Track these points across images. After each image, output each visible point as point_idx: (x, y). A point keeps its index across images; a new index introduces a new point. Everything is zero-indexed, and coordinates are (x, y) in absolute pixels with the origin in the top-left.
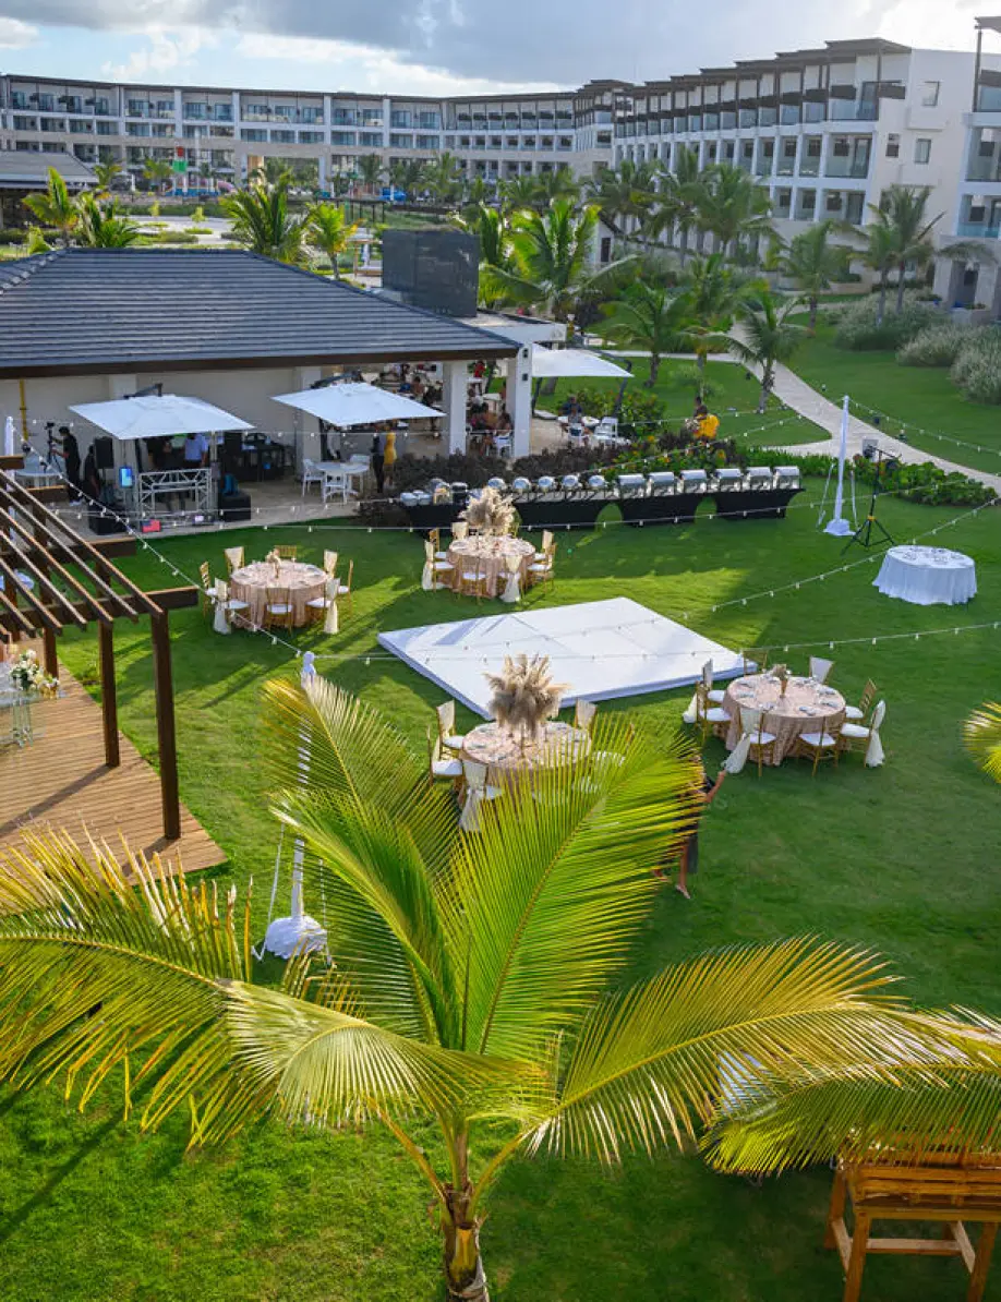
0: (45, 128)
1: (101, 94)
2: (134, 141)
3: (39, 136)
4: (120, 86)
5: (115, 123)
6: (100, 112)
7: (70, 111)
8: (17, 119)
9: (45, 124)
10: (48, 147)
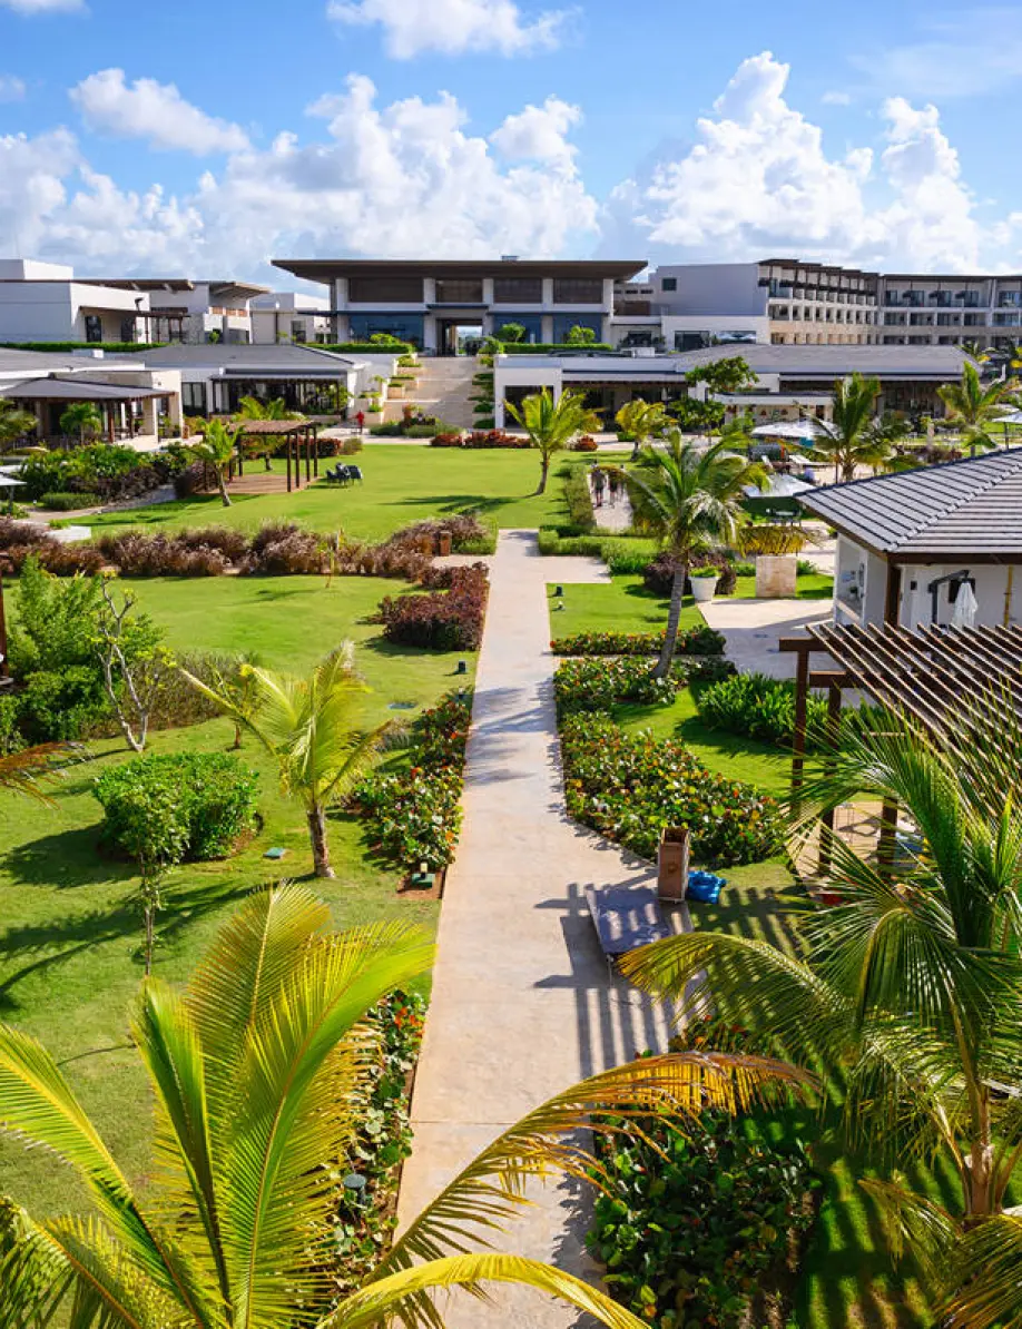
0: (913, 322)
1: (972, 287)
2: (1000, 331)
3: (908, 330)
4: (992, 278)
5: (983, 315)
6: (969, 305)
7: (941, 304)
8: (888, 315)
9: (914, 319)
10: (914, 340)
